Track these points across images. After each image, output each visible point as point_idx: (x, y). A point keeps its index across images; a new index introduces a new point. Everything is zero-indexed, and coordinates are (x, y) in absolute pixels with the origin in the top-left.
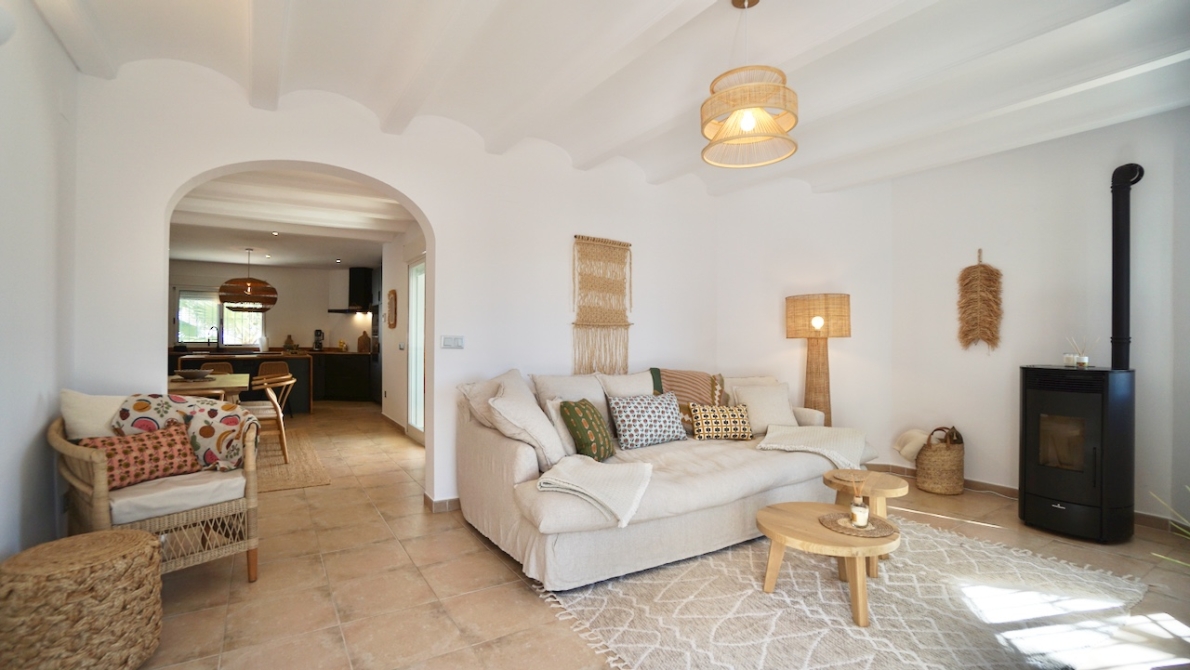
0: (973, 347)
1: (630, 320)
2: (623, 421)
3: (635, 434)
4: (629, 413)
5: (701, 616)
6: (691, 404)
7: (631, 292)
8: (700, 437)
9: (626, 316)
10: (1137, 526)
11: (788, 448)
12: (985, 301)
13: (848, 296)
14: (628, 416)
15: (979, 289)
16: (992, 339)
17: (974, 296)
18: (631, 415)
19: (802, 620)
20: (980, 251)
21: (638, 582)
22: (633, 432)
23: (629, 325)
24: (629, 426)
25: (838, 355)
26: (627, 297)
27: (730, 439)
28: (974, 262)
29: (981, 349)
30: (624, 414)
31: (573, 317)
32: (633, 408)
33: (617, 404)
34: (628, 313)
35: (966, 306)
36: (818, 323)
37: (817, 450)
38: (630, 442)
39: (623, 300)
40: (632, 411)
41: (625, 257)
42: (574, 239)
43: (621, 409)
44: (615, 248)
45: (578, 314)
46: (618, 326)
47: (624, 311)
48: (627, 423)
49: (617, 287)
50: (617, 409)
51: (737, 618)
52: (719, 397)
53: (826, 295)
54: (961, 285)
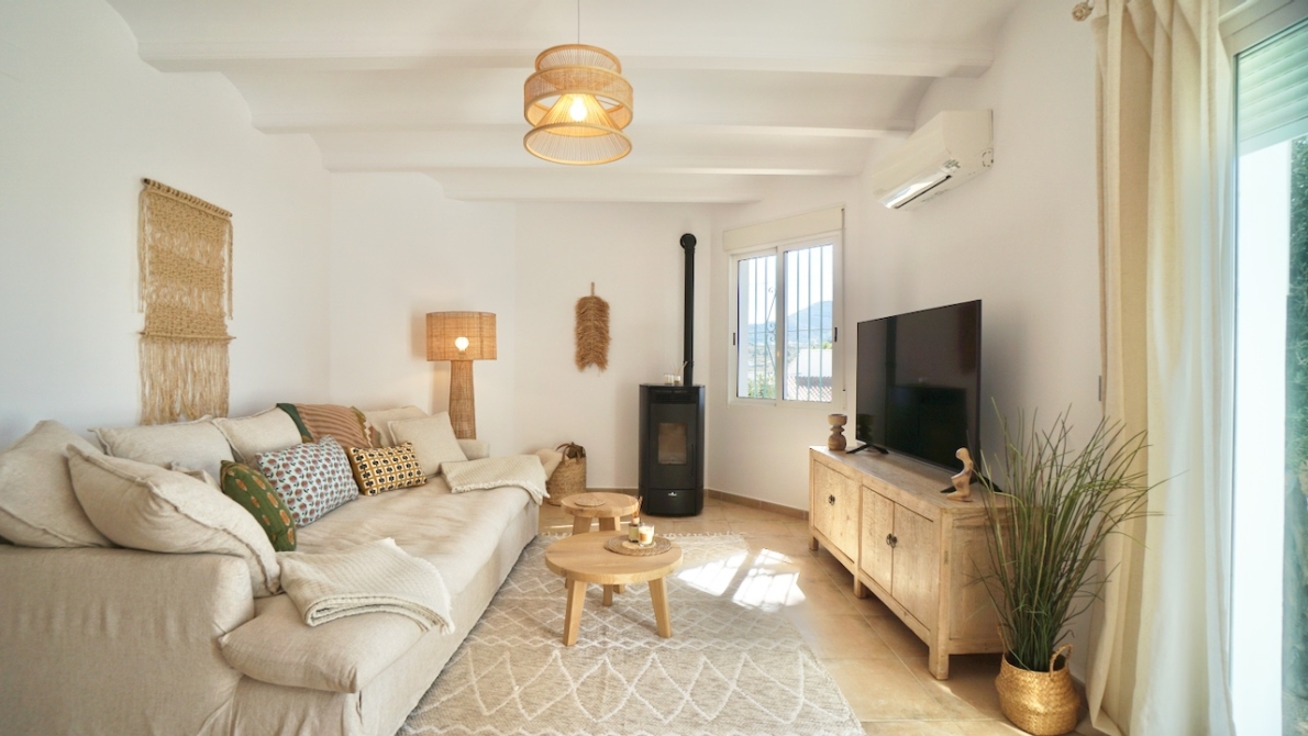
0: (587, 369)
1: (230, 331)
2: (287, 487)
3: (308, 503)
4: (293, 473)
5: (552, 703)
6: (352, 449)
7: (230, 290)
8: (373, 492)
9: (223, 326)
10: (706, 501)
11: (486, 486)
12: (597, 328)
13: (493, 316)
14: (293, 478)
15: (592, 318)
16: (601, 361)
17: (589, 324)
18: (297, 476)
19: (628, 655)
20: (593, 284)
21: (437, 704)
22: (304, 501)
23: (230, 338)
24: (298, 492)
25: (485, 379)
26: (226, 296)
27: (404, 488)
28: (587, 294)
29: (592, 371)
30: (287, 476)
31: (139, 322)
32: (298, 466)
33: (272, 462)
34: (227, 321)
35: (582, 334)
36: (462, 343)
37: (515, 482)
38: (302, 517)
39: (219, 300)
40: (298, 470)
41: (223, 233)
42: (141, 186)
43: (281, 469)
44: (207, 215)
45: (148, 318)
46: (211, 342)
47: (221, 316)
48: (294, 489)
49: (213, 279)
50: (274, 471)
51: (583, 684)
52: (371, 436)
53: (480, 313)
54: (578, 312)
